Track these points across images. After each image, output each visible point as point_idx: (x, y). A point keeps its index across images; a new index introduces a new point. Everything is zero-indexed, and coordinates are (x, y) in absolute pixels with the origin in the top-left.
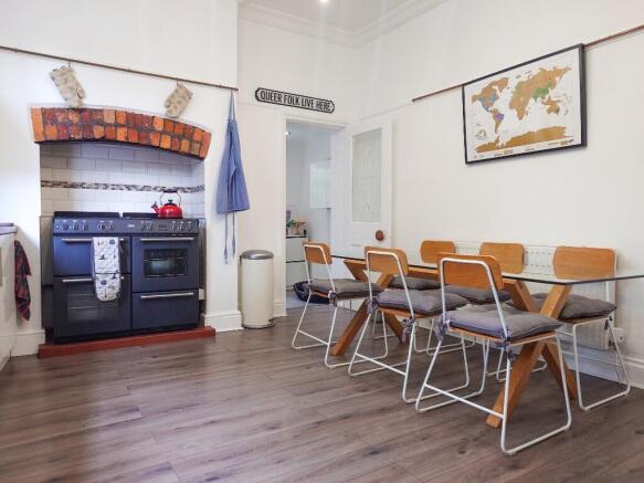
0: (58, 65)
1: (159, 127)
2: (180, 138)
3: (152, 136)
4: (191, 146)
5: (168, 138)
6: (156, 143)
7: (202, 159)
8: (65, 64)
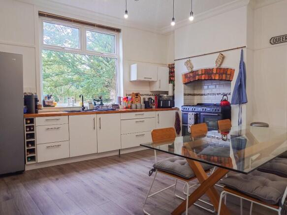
0: (186, 60)
1: (215, 72)
2: (222, 74)
3: (212, 76)
4: (226, 77)
5: (218, 75)
6: (213, 78)
7: (231, 81)
8: (188, 59)
